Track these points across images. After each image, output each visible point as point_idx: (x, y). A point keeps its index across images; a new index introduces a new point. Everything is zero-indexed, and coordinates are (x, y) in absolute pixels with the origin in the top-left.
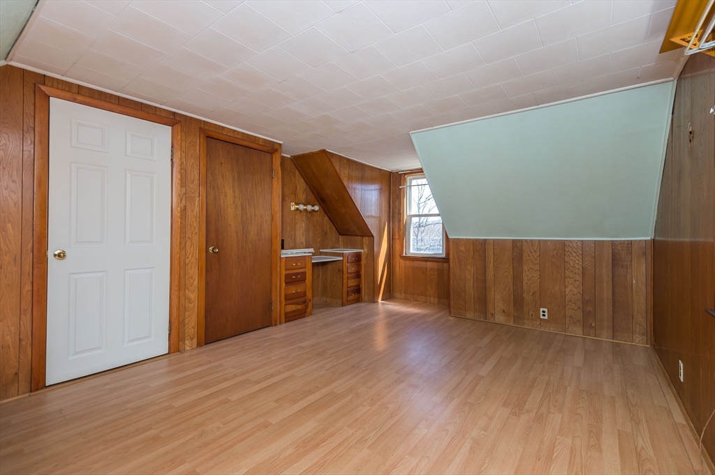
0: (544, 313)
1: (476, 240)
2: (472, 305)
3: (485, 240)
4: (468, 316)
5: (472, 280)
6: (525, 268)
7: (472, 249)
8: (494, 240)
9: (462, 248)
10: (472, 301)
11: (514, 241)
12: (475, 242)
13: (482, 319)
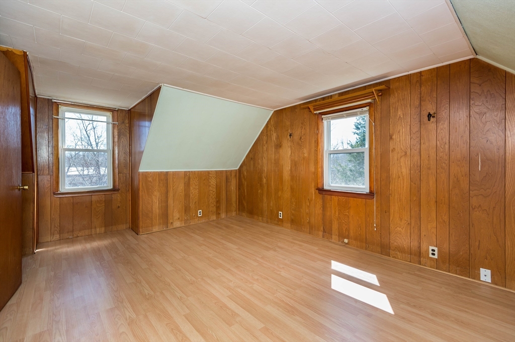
0: (200, 213)
1: (161, 172)
2: (158, 221)
3: (167, 172)
4: (154, 230)
5: (158, 202)
6: (191, 188)
7: (157, 179)
8: (173, 172)
9: (150, 179)
10: (158, 218)
11: (185, 172)
12: (160, 174)
13: (165, 229)
